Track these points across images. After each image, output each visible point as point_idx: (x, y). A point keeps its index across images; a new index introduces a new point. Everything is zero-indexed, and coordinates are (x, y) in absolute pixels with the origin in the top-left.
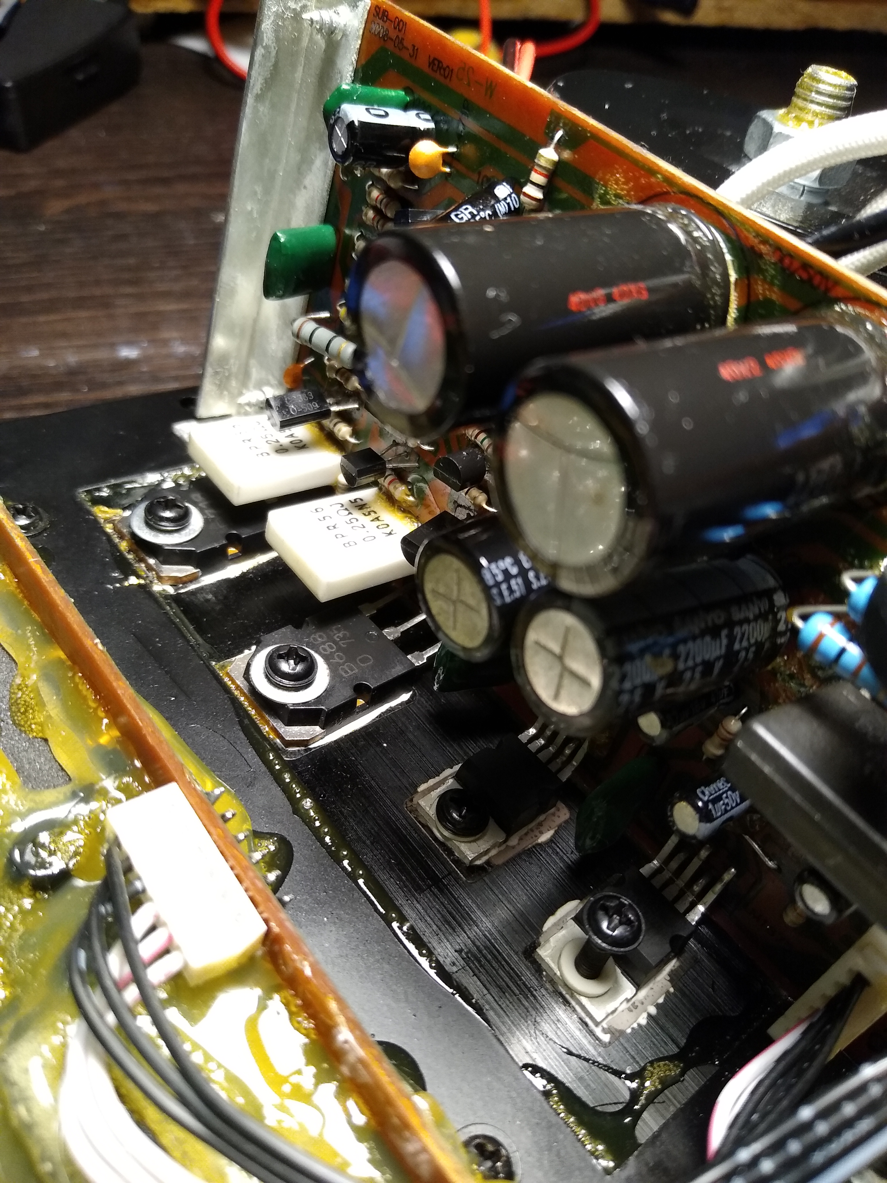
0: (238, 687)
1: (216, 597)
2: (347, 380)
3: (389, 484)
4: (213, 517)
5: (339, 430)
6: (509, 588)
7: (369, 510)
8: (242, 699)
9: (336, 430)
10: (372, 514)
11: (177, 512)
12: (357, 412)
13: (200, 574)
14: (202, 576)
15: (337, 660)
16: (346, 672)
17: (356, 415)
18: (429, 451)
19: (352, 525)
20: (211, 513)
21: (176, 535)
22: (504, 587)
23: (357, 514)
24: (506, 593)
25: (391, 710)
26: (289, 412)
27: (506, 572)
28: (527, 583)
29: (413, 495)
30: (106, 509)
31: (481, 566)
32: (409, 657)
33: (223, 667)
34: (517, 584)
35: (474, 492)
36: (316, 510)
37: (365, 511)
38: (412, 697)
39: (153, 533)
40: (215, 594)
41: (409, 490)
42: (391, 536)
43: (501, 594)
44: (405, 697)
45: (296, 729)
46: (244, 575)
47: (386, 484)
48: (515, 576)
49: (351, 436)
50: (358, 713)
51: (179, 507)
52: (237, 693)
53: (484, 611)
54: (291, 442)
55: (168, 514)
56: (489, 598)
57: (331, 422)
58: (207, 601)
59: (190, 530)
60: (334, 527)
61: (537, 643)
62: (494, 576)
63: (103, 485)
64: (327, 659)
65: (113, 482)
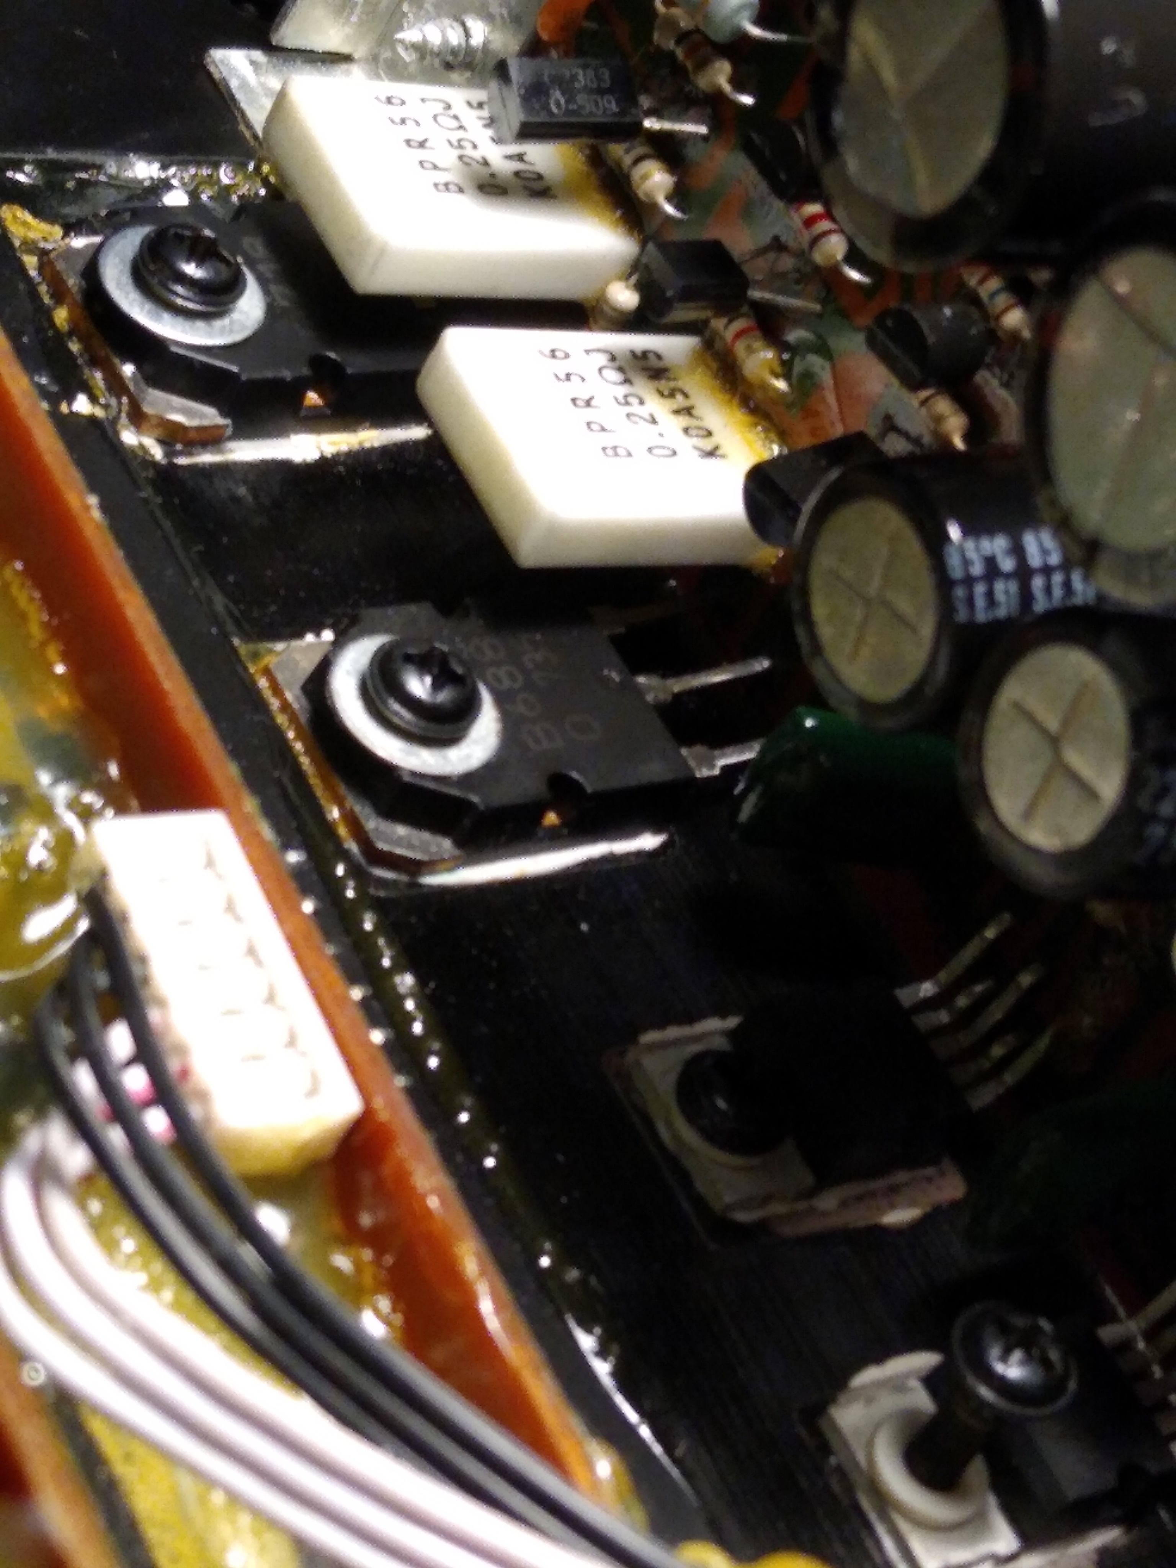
0: (285, 707)
1: (256, 497)
2: (703, 64)
3: (739, 335)
4: (285, 303)
5: (645, 177)
6: (990, 595)
7: (672, 384)
8: (291, 735)
9: (637, 173)
10: (679, 397)
11: (217, 272)
12: (701, 145)
13: (229, 432)
14: (231, 438)
15: (521, 709)
16: (537, 741)
17: (692, 152)
18: (857, 285)
19: (628, 409)
20: (284, 296)
21: (200, 324)
22: (980, 589)
23: (643, 387)
24: (980, 602)
25: (610, 859)
26: (546, 107)
27: (991, 563)
28: (1026, 596)
29: (787, 377)
30: (28, 217)
31: (946, 537)
32: (684, 751)
33: (256, 656)
34: (1007, 592)
35: (943, 405)
36: (553, 351)
37: (664, 385)
38: (664, 847)
39: (148, 306)
40: (254, 491)
41: (783, 363)
42: (712, 461)
43: (970, 601)
44: (649, 841)
45: (401, 830)
46: (324, 465)
47: (729, 335)
48: (1007, 576)
49: (669, 199)
50: (541, 840)
51: (224, 260)
52: (281, 719)
53: (927, 629)
54: (517, 174)
55: (191, 269)
56: (946, 607)
57: (627, 151)
58: (236, 500)
59: (232, 322)
60: (588, 403)
61: (1019, 709)
62: (966, 563)
63: (28, 157)
64: (500, 700)
65: (51, 154)
